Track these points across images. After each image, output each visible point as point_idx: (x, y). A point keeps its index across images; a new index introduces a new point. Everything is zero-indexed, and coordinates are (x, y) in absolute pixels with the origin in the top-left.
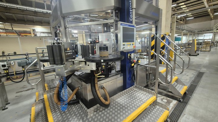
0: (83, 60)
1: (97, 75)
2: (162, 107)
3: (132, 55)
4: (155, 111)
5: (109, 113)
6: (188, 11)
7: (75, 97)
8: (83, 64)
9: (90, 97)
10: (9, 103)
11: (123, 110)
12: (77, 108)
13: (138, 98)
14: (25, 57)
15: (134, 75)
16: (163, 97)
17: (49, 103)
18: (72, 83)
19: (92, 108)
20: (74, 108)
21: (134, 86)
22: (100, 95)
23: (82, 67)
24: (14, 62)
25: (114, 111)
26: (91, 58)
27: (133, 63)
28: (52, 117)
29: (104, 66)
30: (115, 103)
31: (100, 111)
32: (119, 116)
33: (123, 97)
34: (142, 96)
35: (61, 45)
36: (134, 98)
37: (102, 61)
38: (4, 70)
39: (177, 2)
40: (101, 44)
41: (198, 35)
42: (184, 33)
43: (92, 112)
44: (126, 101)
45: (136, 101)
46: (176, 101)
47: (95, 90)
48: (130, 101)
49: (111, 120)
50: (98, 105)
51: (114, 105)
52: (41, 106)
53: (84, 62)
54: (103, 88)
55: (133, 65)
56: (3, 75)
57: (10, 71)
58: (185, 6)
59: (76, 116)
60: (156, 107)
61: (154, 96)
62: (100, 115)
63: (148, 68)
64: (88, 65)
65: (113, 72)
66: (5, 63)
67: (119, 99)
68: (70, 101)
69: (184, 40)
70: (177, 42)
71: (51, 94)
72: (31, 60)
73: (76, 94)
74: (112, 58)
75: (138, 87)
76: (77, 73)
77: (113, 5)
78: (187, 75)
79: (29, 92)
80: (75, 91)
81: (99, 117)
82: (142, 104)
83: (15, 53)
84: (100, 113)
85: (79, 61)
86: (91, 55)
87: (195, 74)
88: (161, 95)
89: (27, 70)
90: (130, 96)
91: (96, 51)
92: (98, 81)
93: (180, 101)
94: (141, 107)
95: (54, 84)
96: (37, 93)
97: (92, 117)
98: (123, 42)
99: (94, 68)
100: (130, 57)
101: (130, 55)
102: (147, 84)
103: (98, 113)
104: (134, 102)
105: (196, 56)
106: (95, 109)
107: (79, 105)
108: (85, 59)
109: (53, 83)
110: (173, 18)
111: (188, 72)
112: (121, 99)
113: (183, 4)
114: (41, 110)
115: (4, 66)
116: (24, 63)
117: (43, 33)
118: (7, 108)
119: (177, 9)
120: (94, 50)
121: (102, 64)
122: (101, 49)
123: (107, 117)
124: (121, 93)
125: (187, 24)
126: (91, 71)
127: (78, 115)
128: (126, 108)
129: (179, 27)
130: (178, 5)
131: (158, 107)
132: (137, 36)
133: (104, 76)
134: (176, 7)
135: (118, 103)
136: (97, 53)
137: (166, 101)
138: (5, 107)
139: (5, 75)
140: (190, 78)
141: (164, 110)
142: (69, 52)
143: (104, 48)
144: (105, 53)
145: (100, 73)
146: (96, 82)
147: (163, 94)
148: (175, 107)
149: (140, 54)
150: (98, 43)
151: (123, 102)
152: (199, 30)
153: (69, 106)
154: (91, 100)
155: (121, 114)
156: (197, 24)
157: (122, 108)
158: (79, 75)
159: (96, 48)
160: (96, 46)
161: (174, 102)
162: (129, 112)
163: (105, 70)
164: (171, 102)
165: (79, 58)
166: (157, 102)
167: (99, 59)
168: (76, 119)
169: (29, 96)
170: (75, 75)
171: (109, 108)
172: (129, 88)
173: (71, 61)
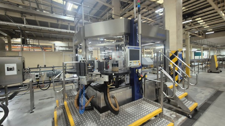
0: (99, 73)
1: (109, 86)
2: (168, 120)
3: (140, 70)
4: (160, 122)
5: (118, 119)
6: (206, 25)
7: (90, 105)
8: (98, 77)
9: (102, 104)
10: (35, 108)
11: (130, 117)
12: (92, 113)
13: (145, 109)
14: (52, 69)
15: (142, 88)
16: (172, 112)
17: (69, 108)
18: (87, 94)
19: (104, 113)
20: (89, 113)
21: (142, 99)
22: (110, 102)
23: (98, 79)
24: (44, 73)
25: (122, 118)
26: (105, 72)
27: (140, 77)
28: (72, 118)
29: (114, 79)
30: (124, 112)
31: (111, 117)
32: (126, 121)
33: (131, 107)
34: (149, 108)
35: (85, 62)
36: (141, 109)
37: (113, 74)
38: (36, 79)
39: (193, 17)
40: (114, 60)
41: (220, 50)
42: (203, 47)
43: (104, 117)
44: (133, 111)
45: (142, 111)
46: (185, 117)
47: (107, 97)
48: (137, 111)
49: (119, 124)
50: (109, 111)
51: (123, 113)
52: (61, 111)
53: (100, 75)
54: (113, 97)
55: (140, 79)
56: (35, 83)
57: (40, 80)
58: (202, 21)
59: (91, 119)
60: (162, 119)
61: (159, 108)
62: (111, 120)
63: (156, 83)
64: (103, 77)
65: (123, 84)
66: (38, 74)
67: (127, 109)
68: (86, 107)
69: (206, 55)
70: (197, 57)
71: (70, 101)
72: (56, 72)
73: (90, 102)
74: (122, 72)
75: (146, 100)
76: (93, 84)
77: (124, 31)
78: (202, 93)
79: (49, 100)
80: (90, 99)
81: (109, 121)
82: (147, 114)
83: (45, 66)
84: (110, 118)
85: (96, 74)
86: (105, 69)
87: (211, 92)
88: (170, 111)
89: (55, 80)
90: (138, 107)
91: (109, 66)
92: (110, 91)
93: (189, 117)
94: (146, 116)
95: (71, 94)
96: (57, 101)
97: (103, 121)
98: (130, 60)
99: (107, 80)
100: (138, 72)
101: (138, 70)
102: (157, 98)
103: (109, 118)
104: (141, 112)
105: (218, 73)
106: (106, 115)
107: (93, 111)
108: (101, 72)
109: (71, 92)
110: (186, 34)
111: (204, 90)
112: (129, 109)
113: (200, 19)
114: (62, 114)
115: (37, 76)
116: (51, 74)
117: (62, 47)
118: (34, 112)
119: (194, 24)
120: (107, 66)
121: (114, 77)
122: (113, 65)
123: (116, 122)
124: (130, 103)
125: (207, 38)
126: (104, 82)
127: (92, 118)
128: (132, 116)
129: (197, 42)
130: (194, 20)
131: (164, 119)
132: (151, 51)
133: (115, 87)
134: (192, 22)
135: (126, 112)
136: (110, 68)
137: (175, 116)
138: (32, 110)
139: (37, 83)
140: (205, 96)
141: (169, 122)
142: (90, 67)
143: (116, 65)
144: (116, 69)
145: (112, 84)
146: (108, 91)
147: (173, 110)
148: (183, 122)
149: (153, 70)
150: (111, 59)
151: (131, 111)
152: (222, 45)
153: (85, 112)
154: (103, 107)
155: (129, 120)
156: (219, 38)
157: (129, 116)
158: (94, 86)
159: (110, 63)
160: (110, 62)
161: (184, 118)
162: (136, 119)
163: (116, 82)
164: (180, 117)
165: (96, 72)
166: (163, 115)
167: (111, 73)
168: (91, 121)
169: (50, 104)
170: (91, 86)
171: (118, 115)
172: (137, 101)
173: (91, 74)
